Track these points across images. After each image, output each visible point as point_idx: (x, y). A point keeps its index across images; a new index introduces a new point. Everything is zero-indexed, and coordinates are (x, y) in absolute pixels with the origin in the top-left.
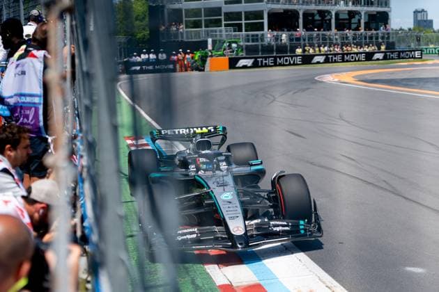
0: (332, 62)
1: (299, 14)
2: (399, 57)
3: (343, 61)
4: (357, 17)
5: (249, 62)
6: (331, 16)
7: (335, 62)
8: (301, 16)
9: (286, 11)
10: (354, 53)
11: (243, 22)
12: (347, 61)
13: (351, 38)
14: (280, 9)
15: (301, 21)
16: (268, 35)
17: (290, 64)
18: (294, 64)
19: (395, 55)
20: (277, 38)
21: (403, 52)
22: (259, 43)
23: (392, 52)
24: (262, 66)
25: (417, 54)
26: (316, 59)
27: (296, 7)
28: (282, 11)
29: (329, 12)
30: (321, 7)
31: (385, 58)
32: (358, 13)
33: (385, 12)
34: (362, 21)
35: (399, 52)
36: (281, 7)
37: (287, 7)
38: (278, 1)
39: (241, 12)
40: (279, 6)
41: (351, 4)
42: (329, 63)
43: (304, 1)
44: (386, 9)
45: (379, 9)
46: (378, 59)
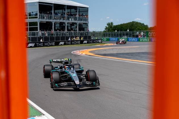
0: (67, 45)
1: (52, 24)
2: (93, 43)
3: (71, 44)
4: (75, 25)
5: (33, 45)
6: (65, 25)
7: (68, 44)
8: (53, 24)
9: (47, 22)
10: (76, 41)
11: (28, 27)
12: (73, 44)
13: (73, 34)
14: (45, 21)
15: (53, 27)
16: (40, 33)
17: (50, 46)
18: (52, 46)
19: (92, 41)
20: (43, 34)
21: (94, 40)
22: (36, 36)
23: (91, 40)
24: (38, 47)
25: (100, 41)
26: (61, 43)
27: (51, 21)
29: (64, 23)
30: (61, 21)
31: (88, 43)
32: (76, 23)
33: (86, 23)
34: (78, 27)
35: (93, 40)
36: (45, 20)
37: (47, 20)
38: (44, 18)
39: (28, 23)
40: (44, 20)
41: (73, 20)
42: (66, 45)
43: (54, 18)
44: (87, 22)
45: (84, 22)
46: (85, 43)
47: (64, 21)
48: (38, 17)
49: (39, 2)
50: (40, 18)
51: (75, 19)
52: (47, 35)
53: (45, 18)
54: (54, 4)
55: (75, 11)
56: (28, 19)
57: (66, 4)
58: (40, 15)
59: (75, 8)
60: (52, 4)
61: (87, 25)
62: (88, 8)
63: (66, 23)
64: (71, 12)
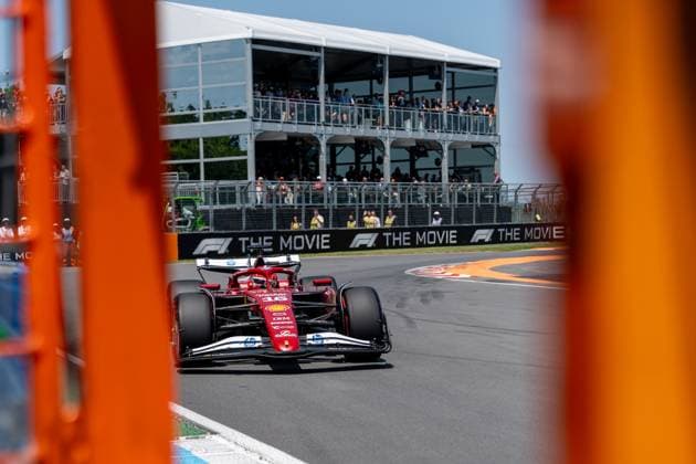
0: (391, 247)
1: (318, 145)
2: (522, 239)
3: (413, 244)
4: (433, 155)
5: (221, 244)
6: (383, 151)
7: (397, 246)
8: (323, 149)
9: (293, 138)
10: (434, 229)
11: (202, 160)
12: (421, 245)
13: (422, 197)
14: (280, 133)
15: (323, 160)
17: (306, 251)
18: (315, 250)
19: (514, 233)
20: (270, 195)
21: (529, 226)
22: (238, 205)
23: (509, 227)
24: (248, 254)
25: (556, 232)
26: (360, 239)
27: (312, 130)
28: (285, 138)
29: (378, 143)
30: (364, 131)
31: (495, 239)
32: (437, 147)
33: (489, 145)
34: (445, 164)
35: (522, 226)
36: (283, 128)
37: (295, 129)
38: (276, 116)
39: (198, 139)
40: (279, 127)
41: (421, 126)
42: (386, 248)
43: (328, 119)
44: (491, 139)
45: (478, 138)
46: (482, 242)
47: (378, 132)
48: (250, 113)
49: (255, 41)
50: (257, 114)
51: (433, 122)
52: (290, 200)
53: (284, 116)
54: (328, 50)
55: (431, 84)
56: (202, 122)
57: (387, 52)
58: (256, 105)
59: (432, 68)
60: (316, 48)
61: (494, 156)
62: (495, 70)
63: (387, 144)
64: (411, 92)
